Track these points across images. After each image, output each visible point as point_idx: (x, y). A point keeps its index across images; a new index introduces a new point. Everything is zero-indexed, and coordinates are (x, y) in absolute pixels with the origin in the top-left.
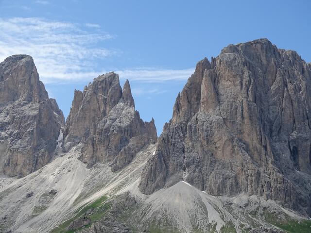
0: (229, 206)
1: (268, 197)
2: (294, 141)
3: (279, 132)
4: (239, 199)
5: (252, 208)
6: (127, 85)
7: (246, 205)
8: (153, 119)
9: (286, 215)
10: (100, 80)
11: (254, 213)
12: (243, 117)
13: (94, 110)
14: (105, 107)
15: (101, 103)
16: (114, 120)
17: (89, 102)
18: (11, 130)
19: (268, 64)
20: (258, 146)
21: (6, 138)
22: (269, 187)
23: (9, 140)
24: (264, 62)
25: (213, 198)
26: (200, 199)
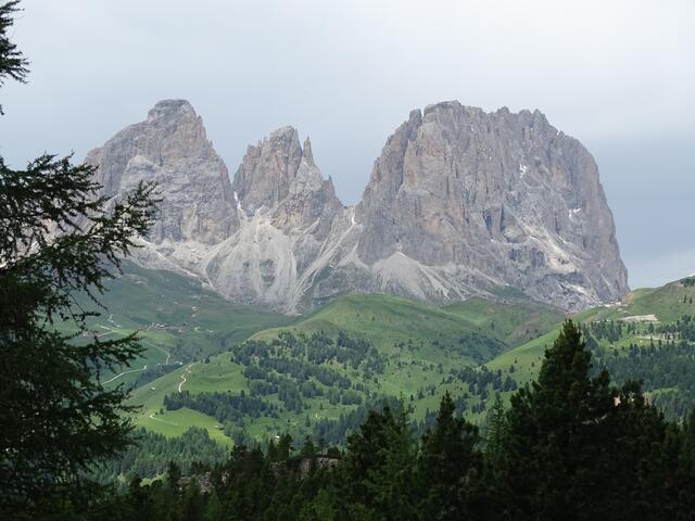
0: (442, 274)
1: (474, 266)
2: (489, 211)
3: (474, 202)
4: (450, 268)
5: (463, 276)
6: (308, 143)
7: (457, 274)
8: (330, 178)
9: (492, 283)
10: (280, 135)
11: (466, 281)
12: (448, 192)
13: (273, 169)
14: (287, 166)
15: (282, 161)
16: (304, 184)
17: (268, 160)
18: (195, 193)
19: (460, 130)
20: (462, 219)
21: (192, 202)
22: (475, 257)
23: (195, 204)
24: (457, 127)
25: (427, 267)
26: (419, 269)
